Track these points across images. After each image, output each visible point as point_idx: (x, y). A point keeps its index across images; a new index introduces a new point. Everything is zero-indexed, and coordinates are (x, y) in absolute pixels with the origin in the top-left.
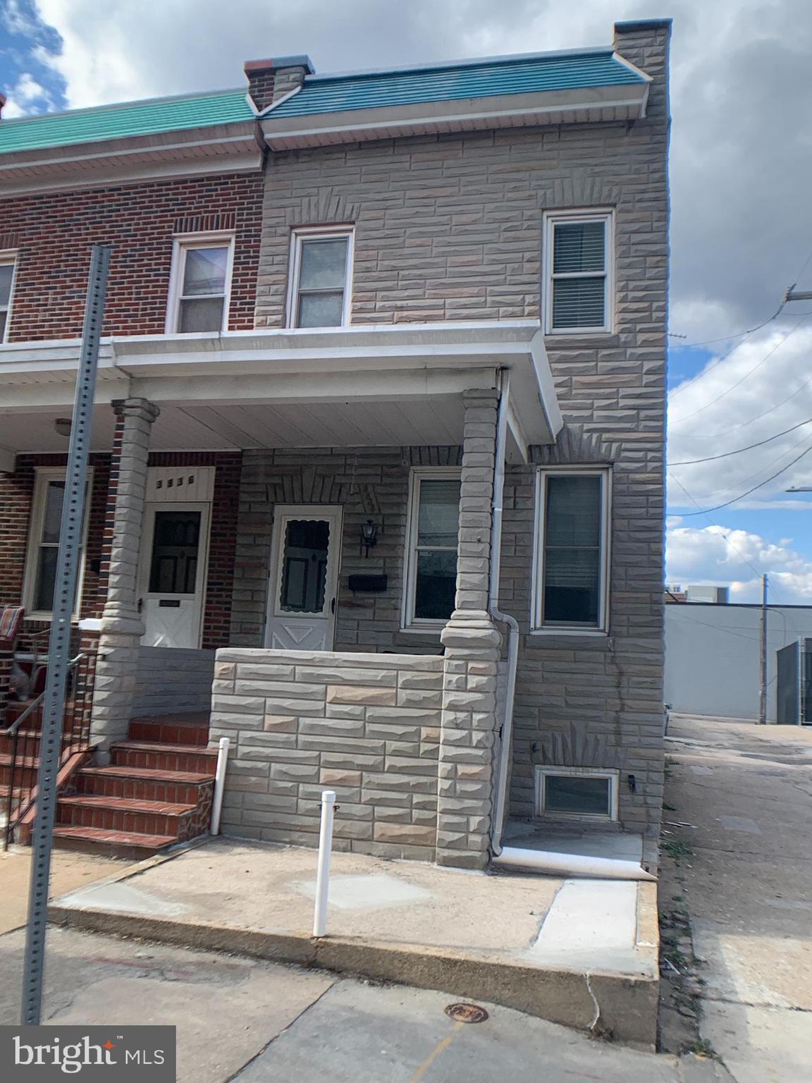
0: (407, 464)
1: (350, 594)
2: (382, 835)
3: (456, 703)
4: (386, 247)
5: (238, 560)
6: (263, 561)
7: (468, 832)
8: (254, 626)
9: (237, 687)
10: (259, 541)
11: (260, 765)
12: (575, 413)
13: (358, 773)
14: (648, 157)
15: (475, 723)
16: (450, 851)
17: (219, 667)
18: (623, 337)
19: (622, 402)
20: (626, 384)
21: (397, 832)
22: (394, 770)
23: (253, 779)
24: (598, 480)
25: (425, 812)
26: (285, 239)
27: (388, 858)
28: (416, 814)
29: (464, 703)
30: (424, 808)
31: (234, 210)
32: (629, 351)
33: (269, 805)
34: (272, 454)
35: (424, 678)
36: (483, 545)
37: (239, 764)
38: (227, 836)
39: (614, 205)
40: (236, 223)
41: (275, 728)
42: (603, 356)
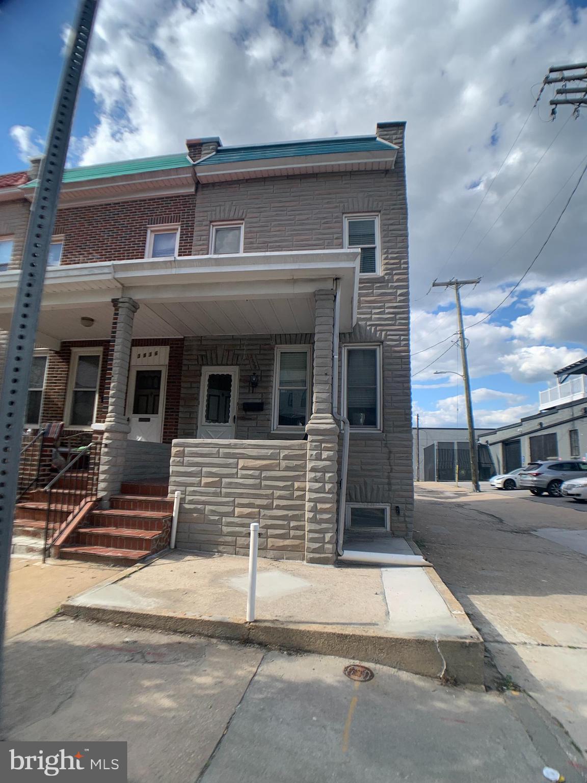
0: (274, 343)
1: (244, 413)
2: (273, 546)
3: (316, 467)
4: (261, 231)
5: (182, 395)
6: (196, 396)
7: (324, 543)
8: (191, 431)
9: (185, 462)
10: (194, 385)
11: (199, 506)
12: (363, 316)
13: (257, 510)
14: (396, 188)
15: (327, 479)
16: (314, 554)
17: (174, 450)
18: (386, 277)
19: (387, 311)
20: (389, 301)
21: (281, 544)
22: (279, 507)
23: (195, 515)
24: (374, 351)
25: (297, 531)
26: (208, 227)
27: (277, 559)
28: (292, 533)
29: (320, 467)
30: (297, 529)
31: (180, 213)
32: (390, 284)
33: (204, 530)
34: (200, 339)
35: (294, 453)
36: (328, 377)
37: (187, 506)
38: (180, 549)
39: (380, 212)
40: (181, 220)
41: (208, 485)
42: (376, 287)
